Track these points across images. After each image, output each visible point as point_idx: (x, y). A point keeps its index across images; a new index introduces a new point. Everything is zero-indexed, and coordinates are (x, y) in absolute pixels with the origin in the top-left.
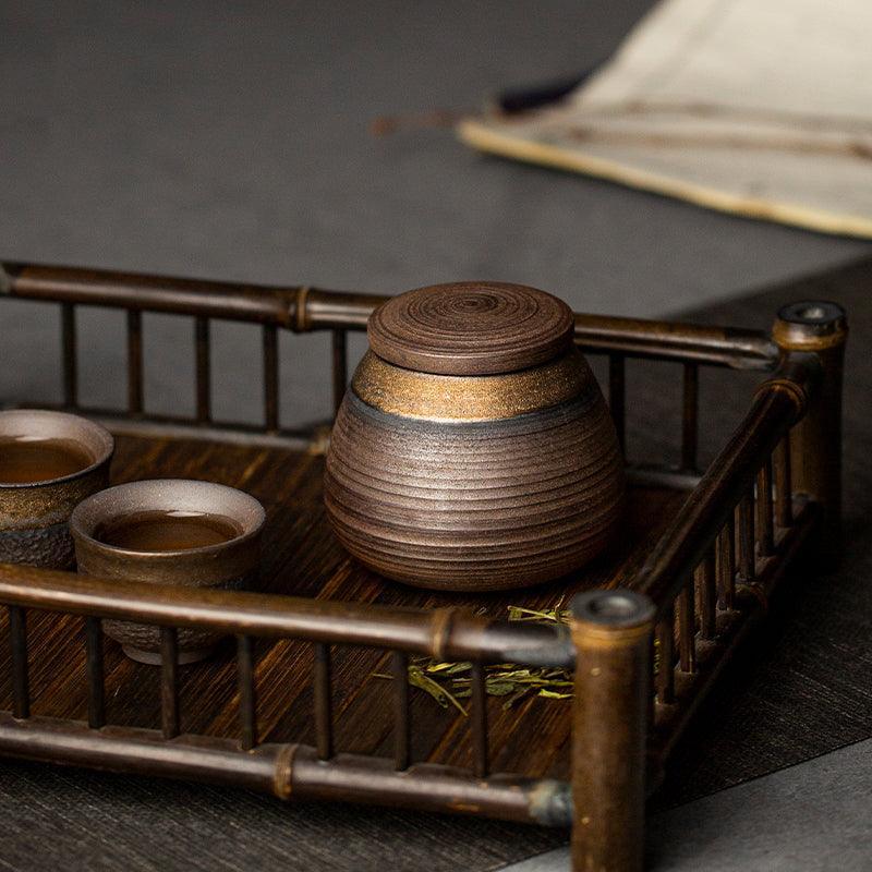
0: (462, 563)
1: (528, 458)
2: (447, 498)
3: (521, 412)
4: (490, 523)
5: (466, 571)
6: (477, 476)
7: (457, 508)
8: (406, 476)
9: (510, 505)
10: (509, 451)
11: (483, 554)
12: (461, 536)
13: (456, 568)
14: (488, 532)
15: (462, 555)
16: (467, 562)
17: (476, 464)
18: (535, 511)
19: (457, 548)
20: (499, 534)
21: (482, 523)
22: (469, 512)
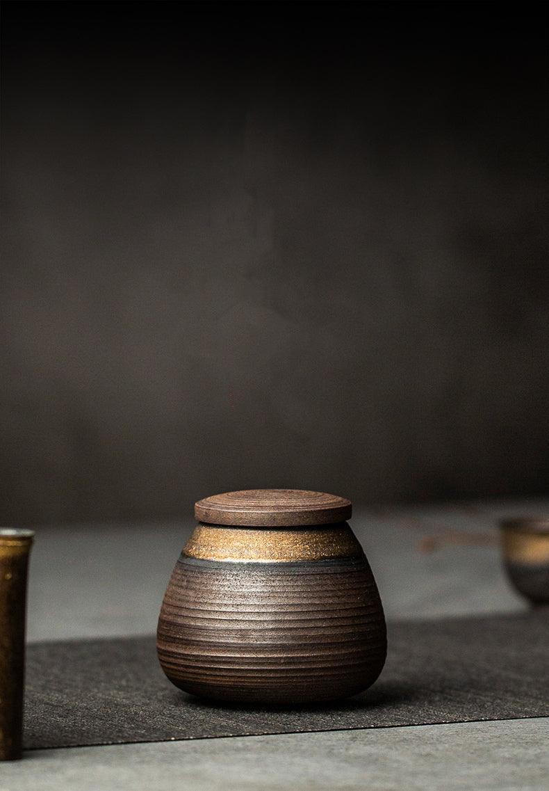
0: (284, 670)
1: (332, 591)
2: (273, 619)
3: (324, 558)
4: (305, 637)
5: (287, 677)
6: (296, 601)
7: (281, 626)
8: (241, 605)
9: (319, 624)
10: (318, 585)
11: (300, 663)
12: (283, 648)
13: (278, 675)
14: (305, 644)
15: (285, 664)
16: (287, 670)
17: (295, 592)
18: (337, 631)
19: (281, 658)
20: (312, 647)
21: (300, 638)
22: (290, 629)
